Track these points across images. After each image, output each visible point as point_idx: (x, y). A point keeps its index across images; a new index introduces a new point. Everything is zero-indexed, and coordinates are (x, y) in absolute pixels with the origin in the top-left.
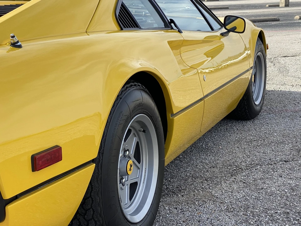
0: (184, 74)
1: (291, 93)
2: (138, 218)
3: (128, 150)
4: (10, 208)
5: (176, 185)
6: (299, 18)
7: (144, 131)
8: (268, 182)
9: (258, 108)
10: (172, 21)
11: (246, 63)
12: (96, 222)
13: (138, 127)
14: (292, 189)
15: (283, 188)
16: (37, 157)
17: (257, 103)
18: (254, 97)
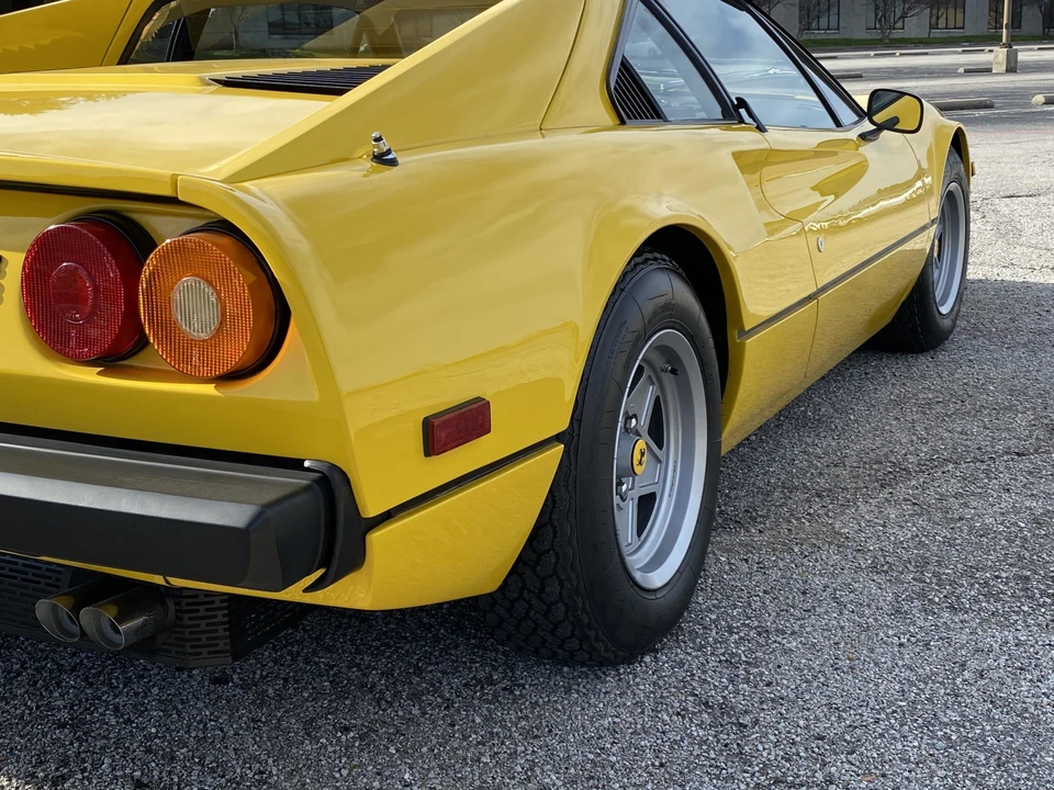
0: (771, 233)
1: (1027, 286)
2: (659, 578)
3: (635, 416)
4: (376, 539)
5: (743, 505)
6: (1043, 100)
7: (674, 371)
8: (974, 504)
9: (947, 323)
10: (742, 103)
11: (921, 208)
12: (561, 582)
13: (659, 362)
14: (1036, 520)
15: (1013, 518)
16: (437, 422)
17: (944, 310)
18: (938, 294)
